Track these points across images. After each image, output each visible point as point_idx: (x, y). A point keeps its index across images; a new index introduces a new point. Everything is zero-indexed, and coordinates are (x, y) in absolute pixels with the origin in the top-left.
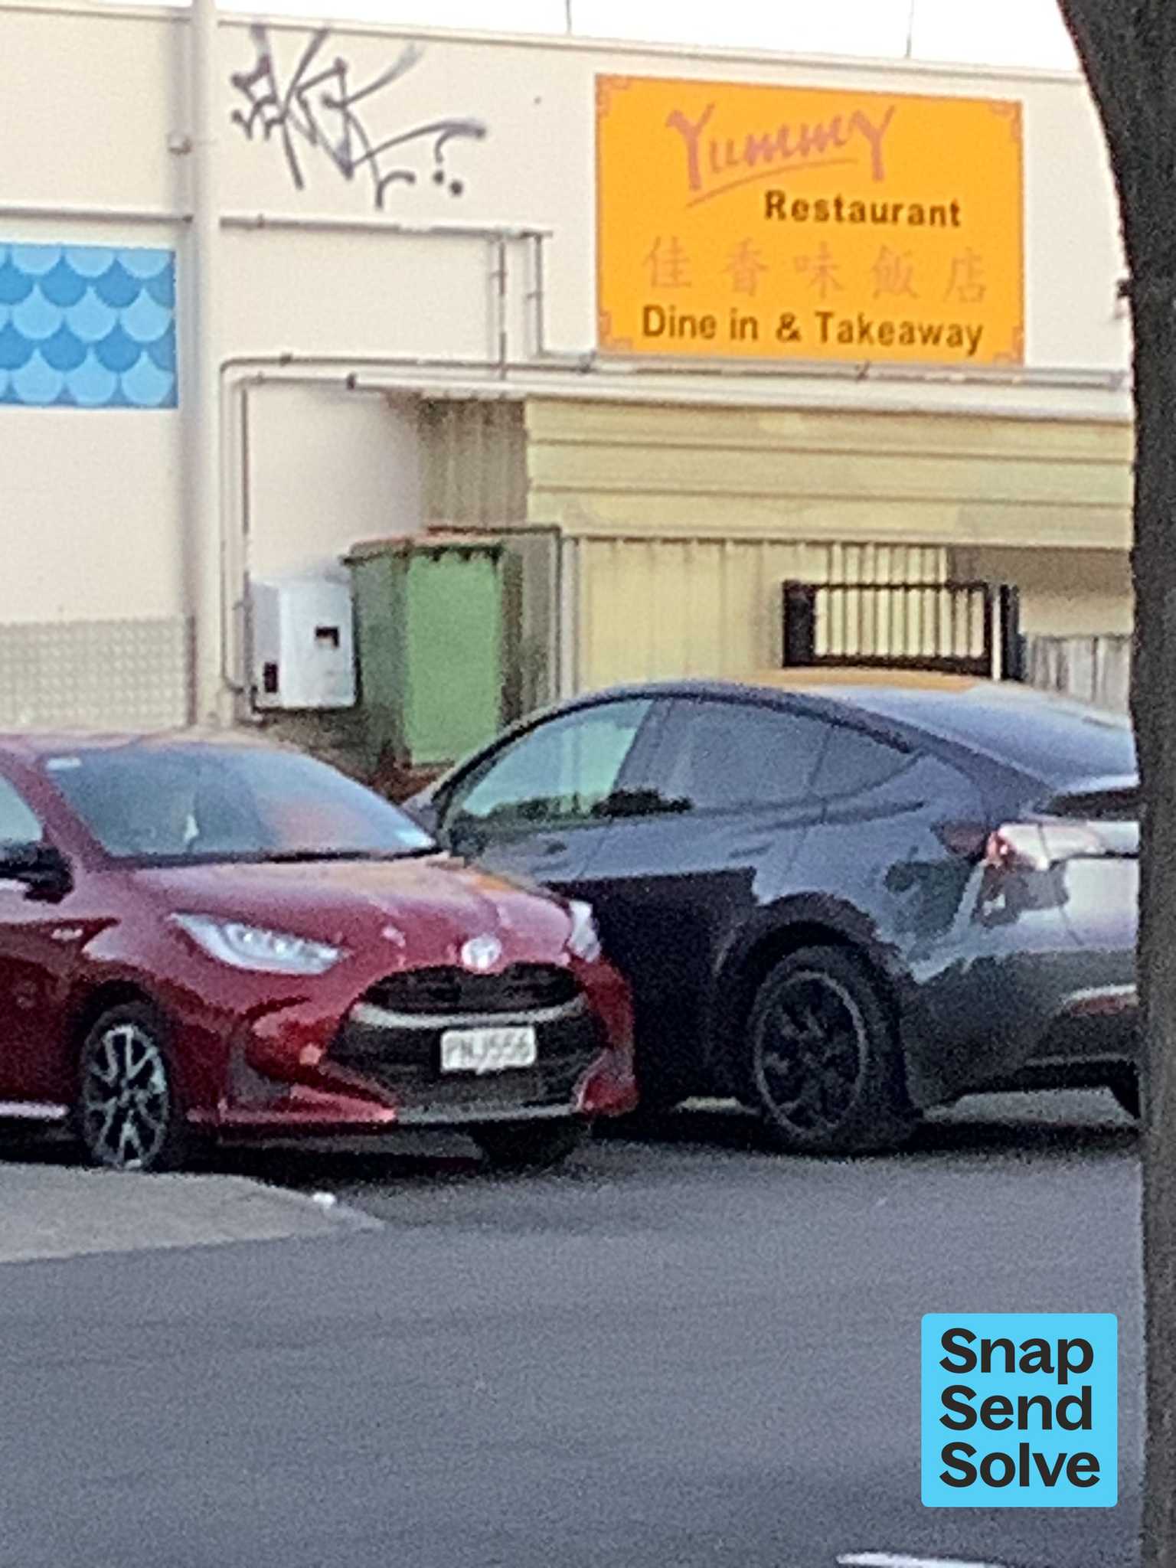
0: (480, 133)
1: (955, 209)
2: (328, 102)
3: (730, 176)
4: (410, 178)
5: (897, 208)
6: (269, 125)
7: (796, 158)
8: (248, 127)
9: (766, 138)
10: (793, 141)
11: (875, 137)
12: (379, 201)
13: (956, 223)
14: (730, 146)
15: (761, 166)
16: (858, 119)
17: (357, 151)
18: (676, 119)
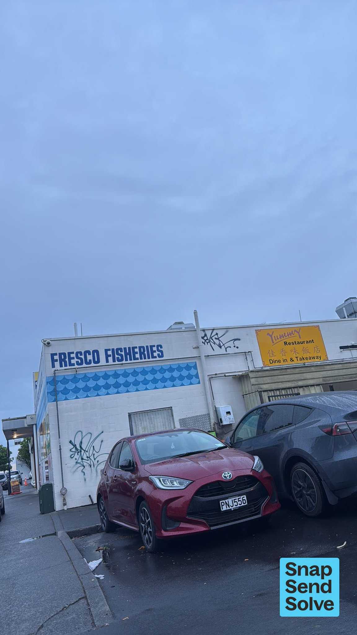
0: (239, 340)
1: (313, 341)
2: (216, 339)
3: (278, 340)
4: (230, 347)
5: (304, 342)
6: (207, 343)
7: (287, 337)
8: (204, 344)
9: (282, 335)
10: (286, 335)
11: (298, 333)
12: (226, 351)
13: (313, 342)
14: (277, 336)
15: (282, 339)
16: (295, 331)
17: (222, 345)
18: (268, 334)
